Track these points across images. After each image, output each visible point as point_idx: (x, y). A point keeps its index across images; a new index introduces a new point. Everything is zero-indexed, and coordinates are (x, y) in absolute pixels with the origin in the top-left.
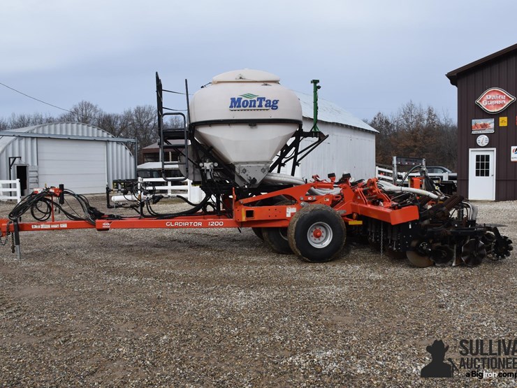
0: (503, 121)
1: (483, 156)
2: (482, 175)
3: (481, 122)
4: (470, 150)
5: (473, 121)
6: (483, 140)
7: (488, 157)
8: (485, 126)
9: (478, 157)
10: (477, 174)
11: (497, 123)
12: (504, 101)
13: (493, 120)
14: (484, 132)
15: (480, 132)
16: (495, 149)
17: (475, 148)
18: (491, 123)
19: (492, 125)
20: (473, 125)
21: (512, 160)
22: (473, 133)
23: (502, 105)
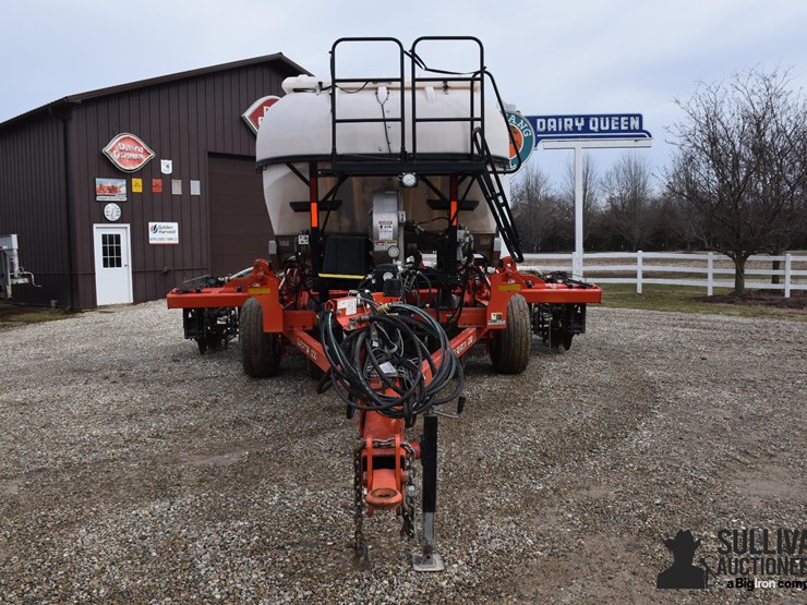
0: (137, 185)
1: (111, 236)
2: (112, 266)
3: (108, 183)
4: (95, 226)
5: (97, 180)
6: (112, 211)
7: (118, 237)
8: (113, 190)
9: (104, 236)
10: (105, 265)
11: (129, 186)
12: (142, 156)
13: (124, 182)
14: (112, 199)
15: (108, 199)
16: (128, 226)
17: (101, 223)
18: (121, 184)
19: (123, 190)
20: (98, 186)
21: (151, 242)
22: (98, 199)
23: (139, 160)
